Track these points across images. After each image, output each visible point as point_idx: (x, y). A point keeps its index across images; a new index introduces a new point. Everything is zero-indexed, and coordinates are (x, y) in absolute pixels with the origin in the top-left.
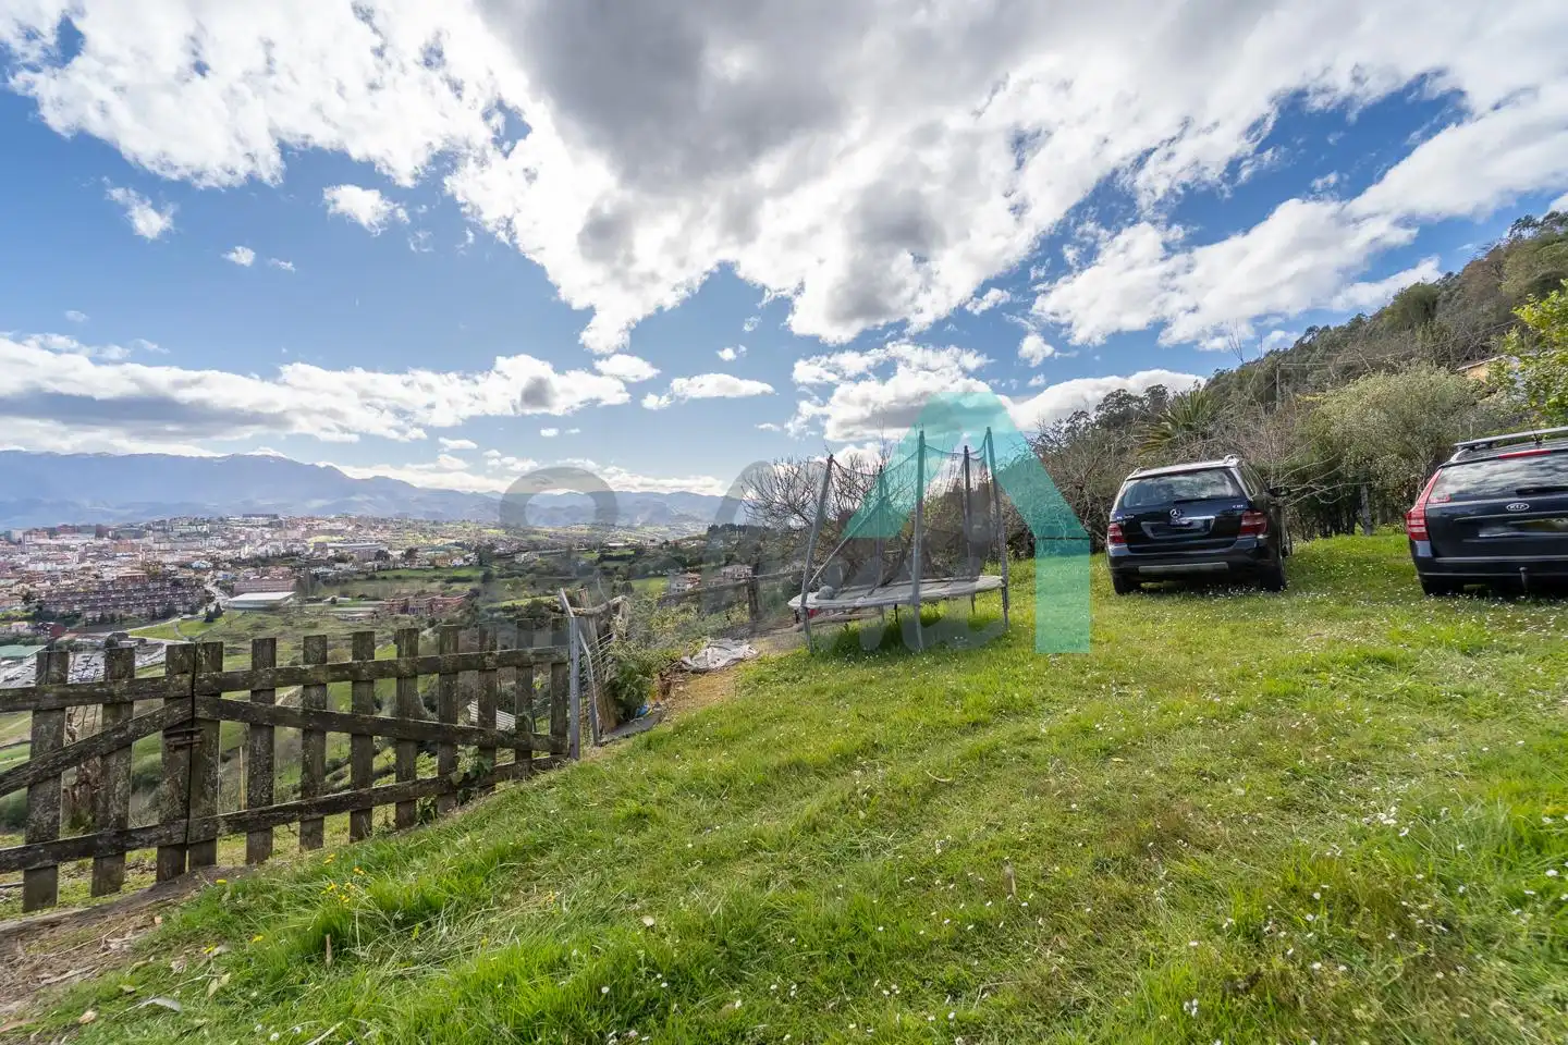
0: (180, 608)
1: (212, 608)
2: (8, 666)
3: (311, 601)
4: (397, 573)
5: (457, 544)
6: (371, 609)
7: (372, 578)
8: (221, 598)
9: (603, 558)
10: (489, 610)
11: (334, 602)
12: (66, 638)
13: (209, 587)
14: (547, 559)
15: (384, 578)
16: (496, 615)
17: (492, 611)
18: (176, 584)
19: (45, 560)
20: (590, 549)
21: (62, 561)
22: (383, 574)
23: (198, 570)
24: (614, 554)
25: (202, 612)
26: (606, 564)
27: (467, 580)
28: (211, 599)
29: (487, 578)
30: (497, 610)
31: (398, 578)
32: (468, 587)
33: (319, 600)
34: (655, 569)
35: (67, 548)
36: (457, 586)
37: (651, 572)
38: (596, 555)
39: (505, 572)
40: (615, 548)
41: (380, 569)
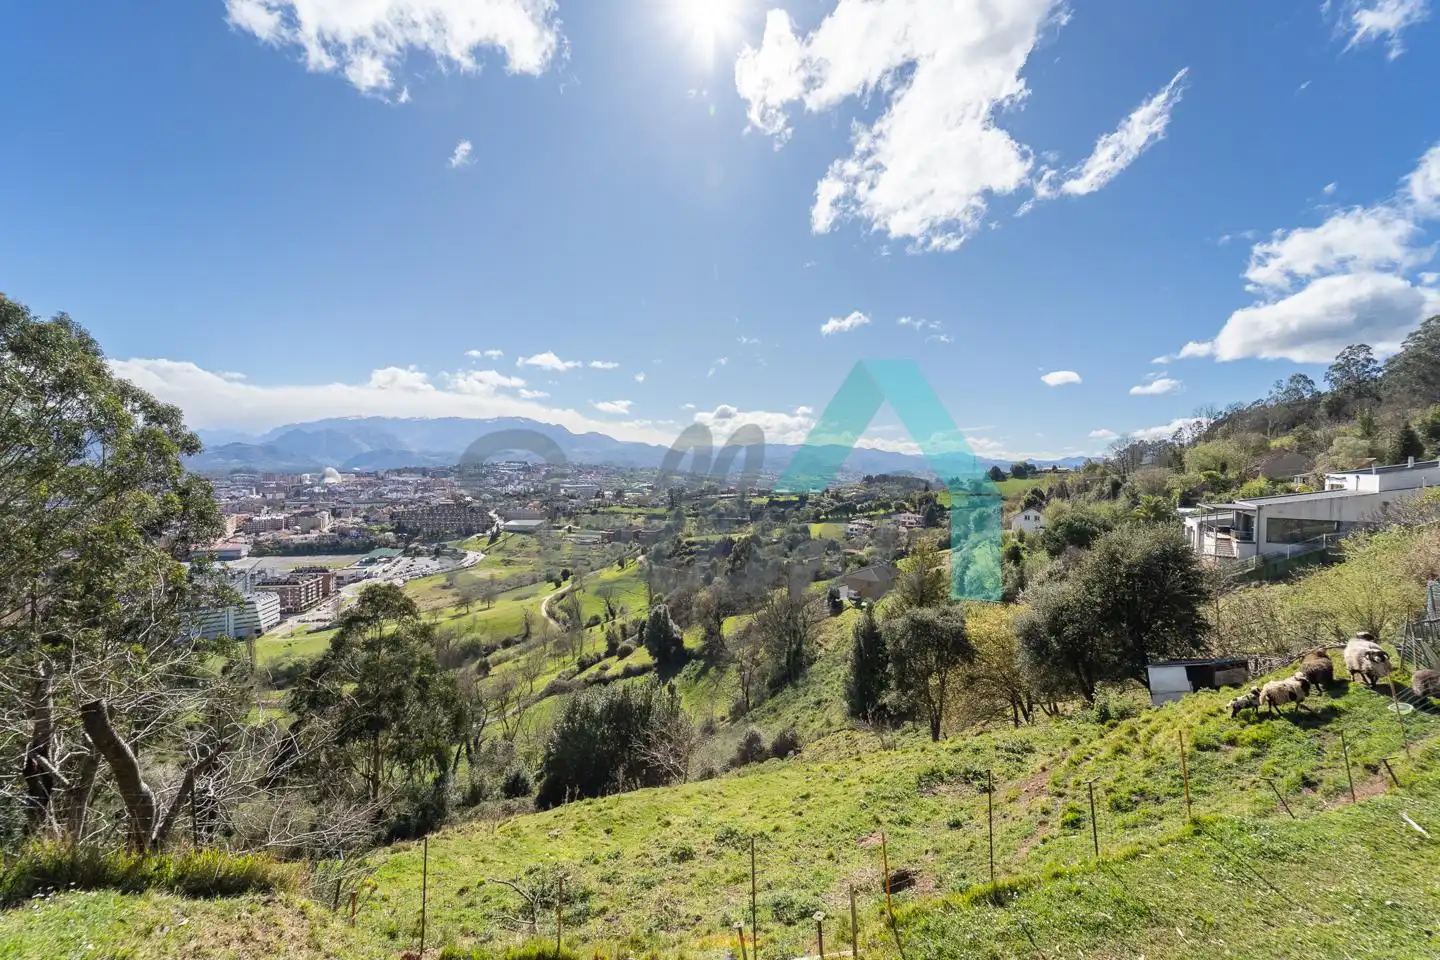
0: (476, 529)
1: (495, 529)
2: (385, 562)
3: (555, 528)
4: (611, 509)
5: (648, 487)
6: (595, 536)
7: (594, 513)
8: (500, 522)
9: (772, 503)
10: (688, 543)
11: (570, 530)
12: (413, 545)
13: (491, 514)
14: (727, 501)
15: (603, 513)
16: (694, 548)
17: (690, 544)
18: (472, 510)
19: (396, 491)
20: (761, 494)
21: (404, 491)
22: (601, 509)
23: (484, 501)
24: (782, 499)
25: (488, 533)
26: (775, 508)
27: (662, 517)
28: (494, 523)
29: (677, 517)
30: (693, 544)
31: (613, 513)
32: (663, 524)
33: (560, 528)
34: (826, 514)
35: (405, 483)
36: (656, 522)
37: (823, 517)
38: (765, 500)
39: (692, 512)
40: (782, 494)
41: (599, 505)
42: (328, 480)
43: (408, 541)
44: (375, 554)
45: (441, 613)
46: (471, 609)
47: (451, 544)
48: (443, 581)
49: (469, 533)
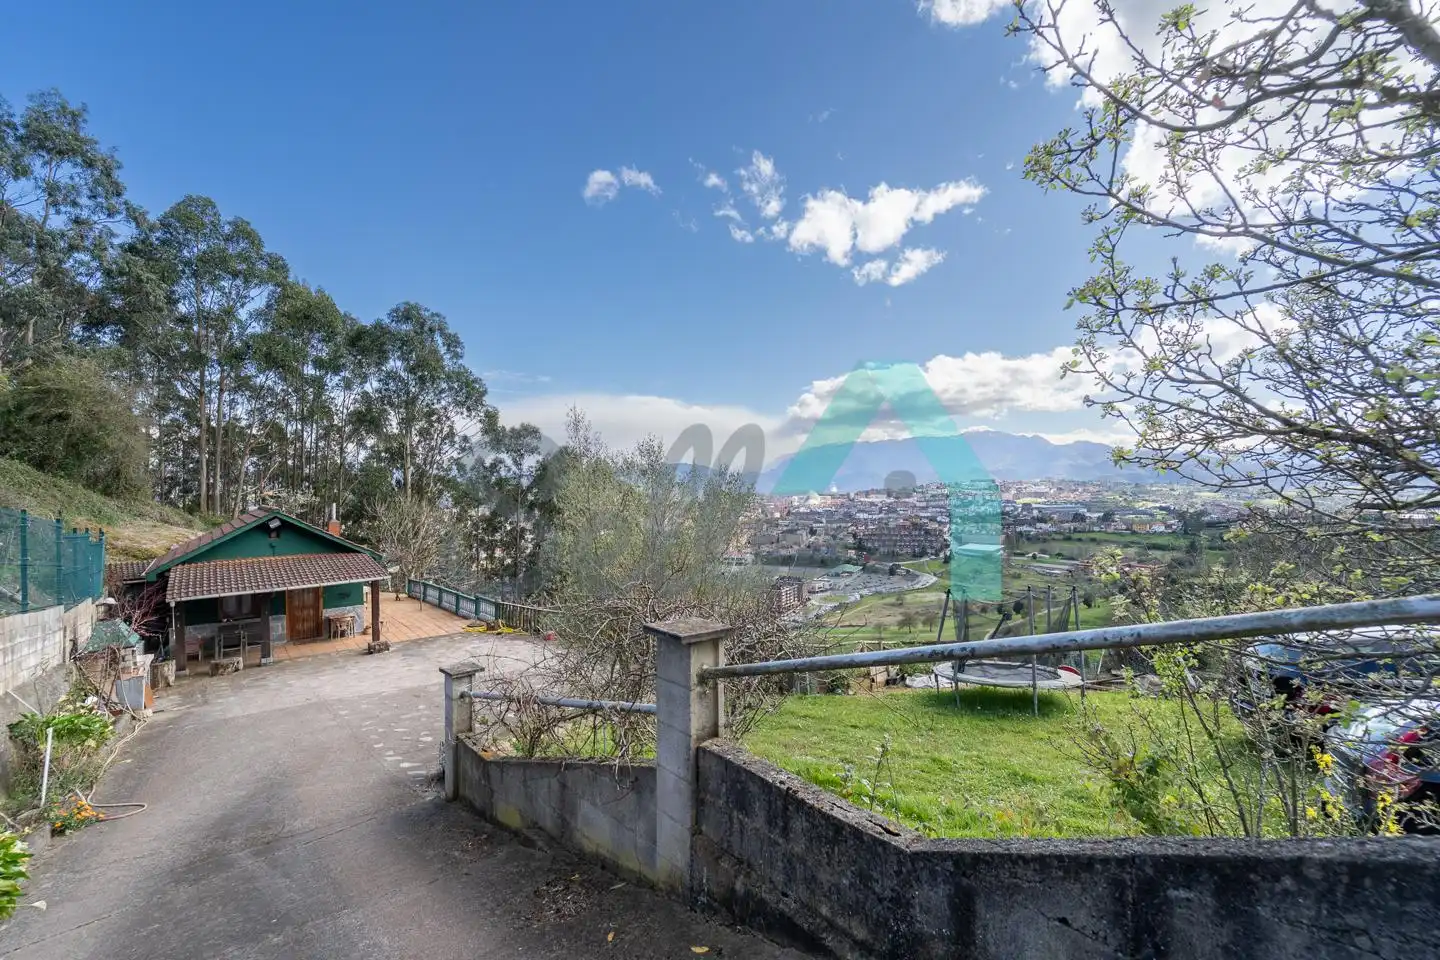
0: (929, 551)
1: (948, 553)
2: (847, 577)
3: (1016, 554)
4: (1092, 535)
6: (1067, 567)
7: (1068, 539)
11: (1034, 557)
12: (872, 563)
13: (946, 537)
15: (1080, 540)
18: (927, 532)
22: (1077, 536)
23: (940, 523)
25: (942, 555)
27: (1168, 548)
28: (948, 546)
29: (1192, 548)
31: (1093, 540)
32: (1168, 556)
33: (1023, 555)
36: (1156, 554)
41: (1075, 530)
42: (812, 502)
43: (867, 559)
44: (839, 569)
45: (885, 629)
46: (912, 629)
47: (905, 565)
48: (892, 600)
49: (923, 554)
